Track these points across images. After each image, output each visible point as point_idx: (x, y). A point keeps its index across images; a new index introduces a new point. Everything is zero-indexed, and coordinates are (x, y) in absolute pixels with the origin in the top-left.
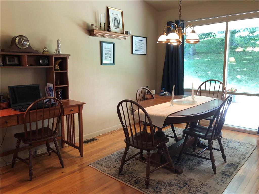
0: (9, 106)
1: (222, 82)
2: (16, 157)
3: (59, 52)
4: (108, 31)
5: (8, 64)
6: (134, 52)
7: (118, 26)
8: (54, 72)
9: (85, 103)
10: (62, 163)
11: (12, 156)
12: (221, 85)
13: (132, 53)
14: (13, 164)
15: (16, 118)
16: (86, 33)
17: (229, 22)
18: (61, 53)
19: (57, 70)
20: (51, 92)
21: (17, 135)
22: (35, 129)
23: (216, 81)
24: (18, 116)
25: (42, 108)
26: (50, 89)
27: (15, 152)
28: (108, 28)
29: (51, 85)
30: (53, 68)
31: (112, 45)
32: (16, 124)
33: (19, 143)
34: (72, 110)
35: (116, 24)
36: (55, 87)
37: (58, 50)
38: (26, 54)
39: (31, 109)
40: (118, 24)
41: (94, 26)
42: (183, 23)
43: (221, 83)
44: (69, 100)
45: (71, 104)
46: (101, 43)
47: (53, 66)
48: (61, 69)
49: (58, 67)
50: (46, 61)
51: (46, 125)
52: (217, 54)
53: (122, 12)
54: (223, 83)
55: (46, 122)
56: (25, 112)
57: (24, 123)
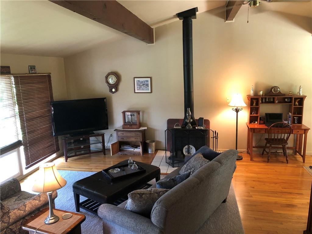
0: (264, 123)
2: (264, 150)
3: (300, 94)
5: (267, 101)
8: (293, 106)
9: (310, 129)
10: (287, 160)
11: (262, 149)
14: (263, 154)
15: (265, 130)
18: (301, 94)
19: (296, 105)
20: (290, 119)
21: (266, 139)
22: (273, 138)
24: (266, 129)
25: (282, 127)
26: (290, 117)
27: (264, 148)
30: (292, 104)
32: (264, 132)
33: (266, 143)
34: (298, 132)
36: (293, 115)
38: (276, 97)
39: (273, 127)
44: (302, 125)
45: (303, 128)
47: (292, 103)
48: (299, 105)
49: (297, 103)
50: (289, 100)
51: (282, 137)
55: (283, 135)
56: (269, 128)
57: (269, 133)
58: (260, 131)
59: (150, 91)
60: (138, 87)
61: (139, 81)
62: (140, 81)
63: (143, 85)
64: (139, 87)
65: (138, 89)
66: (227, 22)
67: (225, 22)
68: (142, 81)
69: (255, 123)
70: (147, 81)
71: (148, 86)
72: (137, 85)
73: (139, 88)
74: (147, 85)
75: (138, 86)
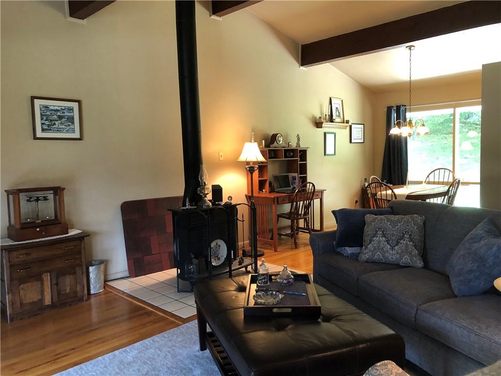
0: (272, 191)
1: (452, 170)
3: (299, 146)
4: (333, 122)
6: (353, 141)
7: (339, 116)
8: (299, 163)
9: (325, 190)
12: (451, 174)
13: (351, 142)
15: (288, 197)
16: (314, 126)
17: (456, 109)
23: (445, 169)
26: (294, 178)
28: (331, 120)
29: (296, 175)
30: (298, 159)
31: (334, 135)
32: (288, 202)
34: (318, 195)
35: (338, 114)
37: (298, 144)
38: (283, 149)
40: (339, 113)
41: (322, 119)
42: (406, 108)
43: (450, 171)
46: (325, 134)
50: (292, 154)
52: (444, 134)
53: (342, 101)
54: (453, 172)
58: (284, 200)
59: (77, 135)
60: (42, 124)
61: (46, 107)
62: (51, 108)
63: (60, 118)
64: (47, 123)
65: (43, 130)
66: (213, 17)
67: (210, 16)
68: (56, 108)
69: (263, 192)
70: (71, 110)
71: (73, 123)
72: (42, 119)
73: (49, 126)
74: (71, 120)
75: (43, 122)
